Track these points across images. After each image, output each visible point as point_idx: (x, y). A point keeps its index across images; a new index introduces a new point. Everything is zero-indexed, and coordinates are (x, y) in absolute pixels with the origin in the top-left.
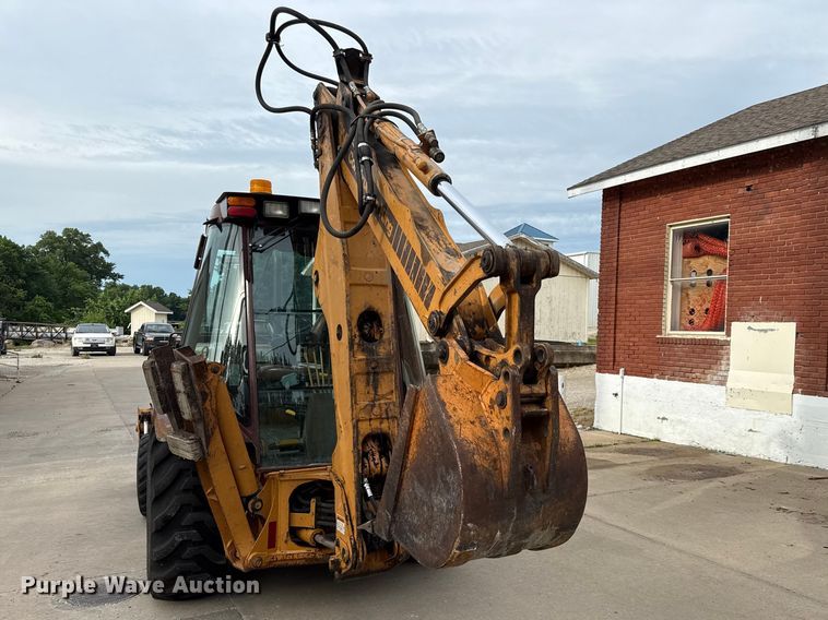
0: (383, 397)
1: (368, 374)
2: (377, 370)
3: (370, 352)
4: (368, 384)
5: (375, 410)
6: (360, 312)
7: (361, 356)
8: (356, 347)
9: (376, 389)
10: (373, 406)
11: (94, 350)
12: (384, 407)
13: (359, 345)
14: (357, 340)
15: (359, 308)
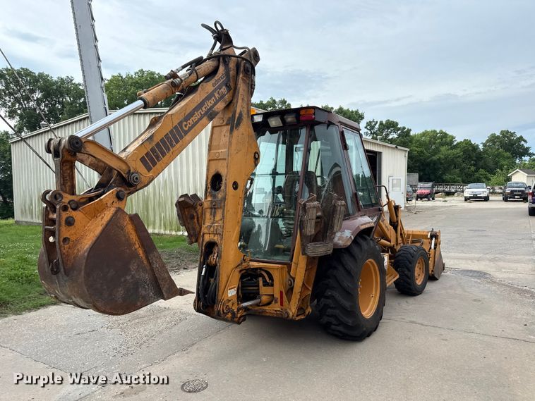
0: (217, 222)
1: (211, 208)
2: (216, 207)
3: (214, 196)
4: (211, 214)
5: (212, 228)
6: (213, 174)
7: (209, 199)
8: (208, 194)
9: (214, 216)
10: (211, 226)
11: (475, 198)
12: (216, 228)
13: (210, 193)
14: (209, 190)
15: (212, 173)
